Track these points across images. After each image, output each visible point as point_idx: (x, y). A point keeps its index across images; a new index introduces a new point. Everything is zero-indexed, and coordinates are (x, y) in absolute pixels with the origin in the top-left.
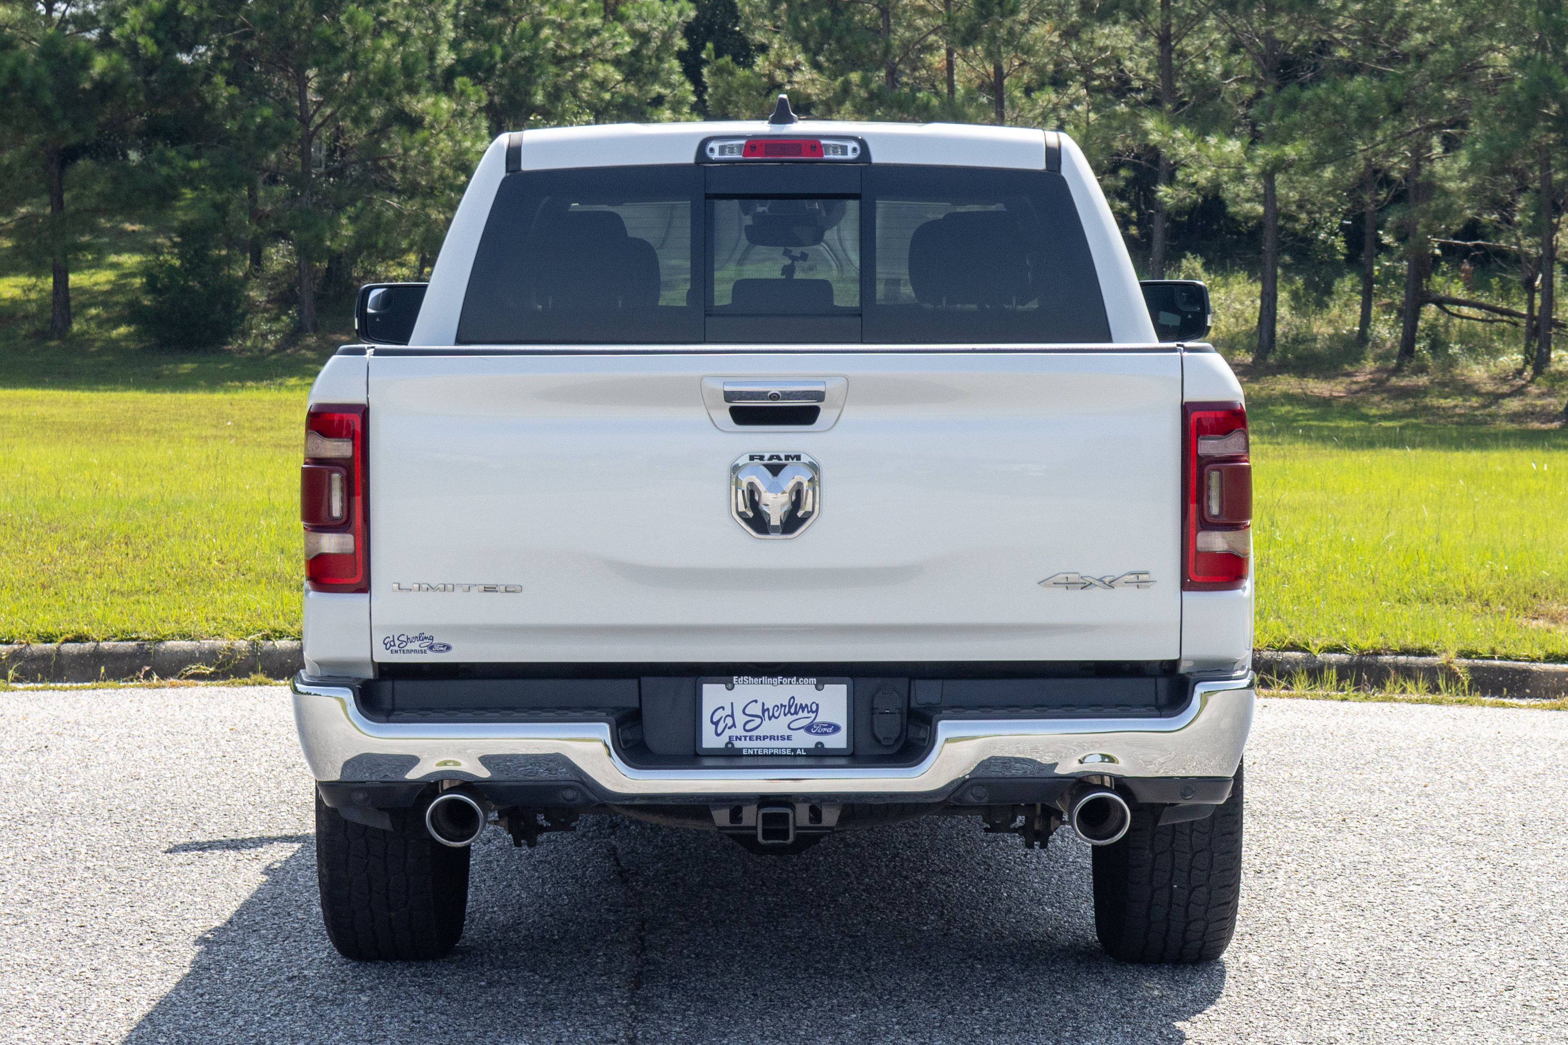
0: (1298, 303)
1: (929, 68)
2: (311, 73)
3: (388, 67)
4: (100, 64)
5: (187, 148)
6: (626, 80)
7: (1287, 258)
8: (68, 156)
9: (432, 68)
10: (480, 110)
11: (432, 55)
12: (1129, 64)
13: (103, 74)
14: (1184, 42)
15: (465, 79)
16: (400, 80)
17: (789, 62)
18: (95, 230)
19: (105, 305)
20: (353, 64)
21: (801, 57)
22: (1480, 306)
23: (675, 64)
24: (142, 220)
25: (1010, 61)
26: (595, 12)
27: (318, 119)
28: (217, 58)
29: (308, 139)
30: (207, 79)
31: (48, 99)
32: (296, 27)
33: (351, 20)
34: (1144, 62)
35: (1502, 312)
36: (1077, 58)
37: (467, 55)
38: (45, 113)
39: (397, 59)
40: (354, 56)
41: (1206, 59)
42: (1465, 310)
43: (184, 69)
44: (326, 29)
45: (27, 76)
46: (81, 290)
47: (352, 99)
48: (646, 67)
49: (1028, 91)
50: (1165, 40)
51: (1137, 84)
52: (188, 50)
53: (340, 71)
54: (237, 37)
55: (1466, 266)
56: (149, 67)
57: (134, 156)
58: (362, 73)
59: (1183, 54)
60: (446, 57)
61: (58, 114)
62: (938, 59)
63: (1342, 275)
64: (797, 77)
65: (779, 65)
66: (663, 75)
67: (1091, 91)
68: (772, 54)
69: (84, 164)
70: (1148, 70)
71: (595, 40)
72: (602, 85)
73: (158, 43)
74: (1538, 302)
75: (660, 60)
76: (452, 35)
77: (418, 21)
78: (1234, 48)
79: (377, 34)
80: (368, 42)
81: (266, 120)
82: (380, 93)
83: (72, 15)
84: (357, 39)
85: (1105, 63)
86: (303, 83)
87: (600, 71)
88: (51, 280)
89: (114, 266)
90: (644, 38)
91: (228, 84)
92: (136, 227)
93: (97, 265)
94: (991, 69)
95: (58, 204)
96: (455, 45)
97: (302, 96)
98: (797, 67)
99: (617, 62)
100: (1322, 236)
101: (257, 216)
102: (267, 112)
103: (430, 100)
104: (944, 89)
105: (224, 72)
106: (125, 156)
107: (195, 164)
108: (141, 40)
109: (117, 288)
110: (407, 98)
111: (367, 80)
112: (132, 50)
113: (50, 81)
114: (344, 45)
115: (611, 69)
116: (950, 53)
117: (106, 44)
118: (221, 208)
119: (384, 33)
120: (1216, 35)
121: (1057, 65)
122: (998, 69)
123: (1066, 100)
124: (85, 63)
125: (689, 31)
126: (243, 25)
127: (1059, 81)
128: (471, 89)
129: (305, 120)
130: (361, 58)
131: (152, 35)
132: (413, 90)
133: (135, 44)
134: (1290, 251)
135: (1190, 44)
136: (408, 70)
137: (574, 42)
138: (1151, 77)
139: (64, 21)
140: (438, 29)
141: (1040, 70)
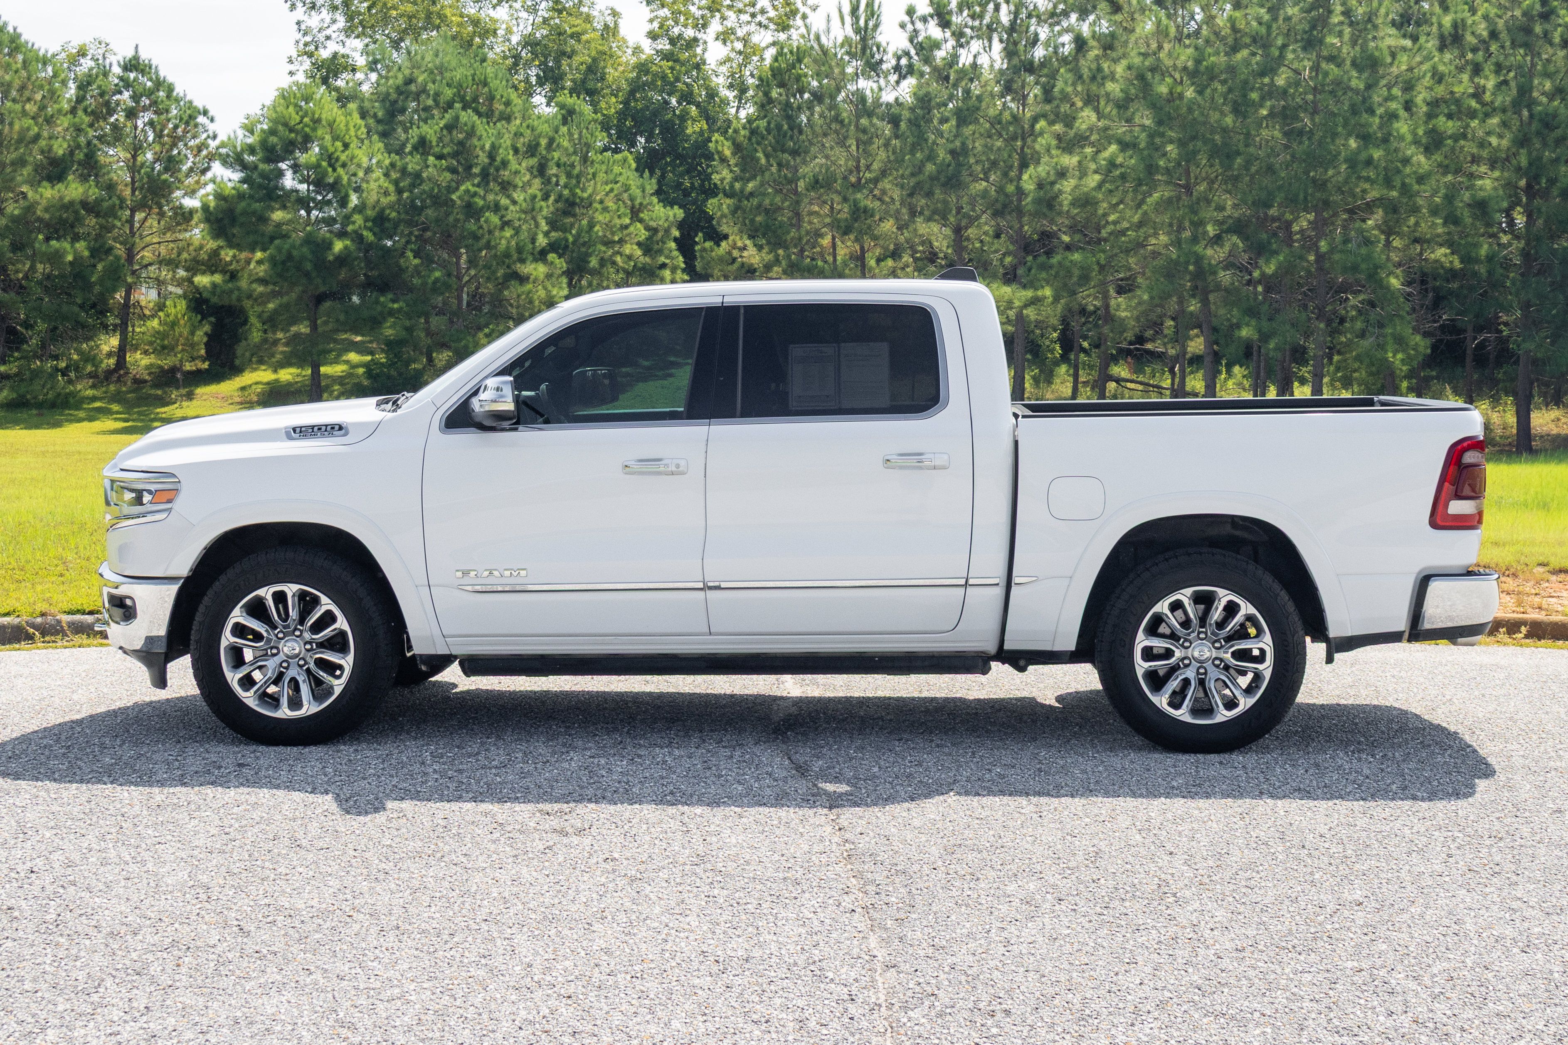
0: (1036, 380)
1: (821, 246)
2: (463, 251)
3: (508, 248)
4: (338, 246)
5: (390, 296)
6: (644, 255)
7: (1029, 356)
8: (320, 299)
9: (533, 248)
10: (564, 273)
11: (533, 240)
12: (936, 244)
13: (341, 251)
14: (970, 231)
15: (554, 255)
16: (515, 257)
17: (740, 244)
18: (336, 341)
19: (341, 384)
20: (488, 246)
21: (748, 242)
22: (1141, 383)
23: (673, 245)
24: (363, 335)
25: (868, 243)
26: (625, 215)
27: (466, 278)
28: (408, 242)
29: (460, 289)
30: (403, 254)
31: (309, 266)
32: (455, 226)
33: (486, 221)
34: (945, 243)
35: (1153, 386)
36: (907, 241)
37: (553, 239)
38: (307, 275)
39: (513, 243)
40: (489, 242)
41: (981, 241)
42: (1129, 385)
43: (388, 250)
44: (471, 226)
45: (295, 253)
46: (327, 376)
47: (487, 267)
48: (656, 247)
49: (879, 261)
50: (958, 231)
51: (942, 255)
52: (390, 237)
53: (480, 250)
54: (419, 230)
55: (1129, 360)
56: (368, 247)
57: (355, 299)
58: (493, 252)
59: (968, 239)
60: (542, 241)
61: (314, 274)
62: (826, 241)
63: (1059, 365)
64: (745, 254)
65: (734, 246)
66: (666, 252)
67: (916, 260)
68: (731, 238)
69: (327, 304)
70: (948, 247)
71: (625, 232)
72: (630, 257)
73: (374, 234)
74: (1177, 380)
75: (664, 243)
76: (546, 228)
77: (525, 221)
78: (997, 236)
79: (502, 228)
80: (497, 234)
81: (437, 280)
82: (504, 263)
83: (323, 218)
84: (490, 232)
85: (923, 243)
86: (459, 258)
87: (628, 249)
88: (309, 372)
89: (347, 362)
90: (655, 231)
91: (415, 257)
92: (359, 338)
93: (336, 361)
94: (858, 248)
95: (314, 327)
96: (546, 234)
97: (458, 263)
98: (744, 248)
99: (639, 244)
100: (1047, 343)
101: (429, 333)
102: (437, 274)
103: (533, 266)
104: (830, 259)
105: (411, 250)
106: (350, 299)
107: (396, 306)
108: (365, 233)
109: (350, 375)
110: (519, 265)
111: (496, 255)
112: (358, 238)
113: (310, 257)
114: (483, 235)
115: (635, 247)
116: (834, 238)
117: (342, 235)
118: (409, 330)
119: (506, 228)
120: (987, 228)
121: (895, 245)
122: (862, 248)
123: (901, 265)
124: (329, 246)
125: (681, 225)
126: (423, 223)
127: (895, 254)
128: (557, 261)
129: (459, 278)
130: (493, 243)
131: (371, 230)
132: (523, 261)
133: (362, 235)
134: (1030, 351)
135: (971, 232)
136: (520, 250)
137: (613, 234)
138: (950, 251)
139: (318, 221)
140: (537, 225)
141: (886, 249)
